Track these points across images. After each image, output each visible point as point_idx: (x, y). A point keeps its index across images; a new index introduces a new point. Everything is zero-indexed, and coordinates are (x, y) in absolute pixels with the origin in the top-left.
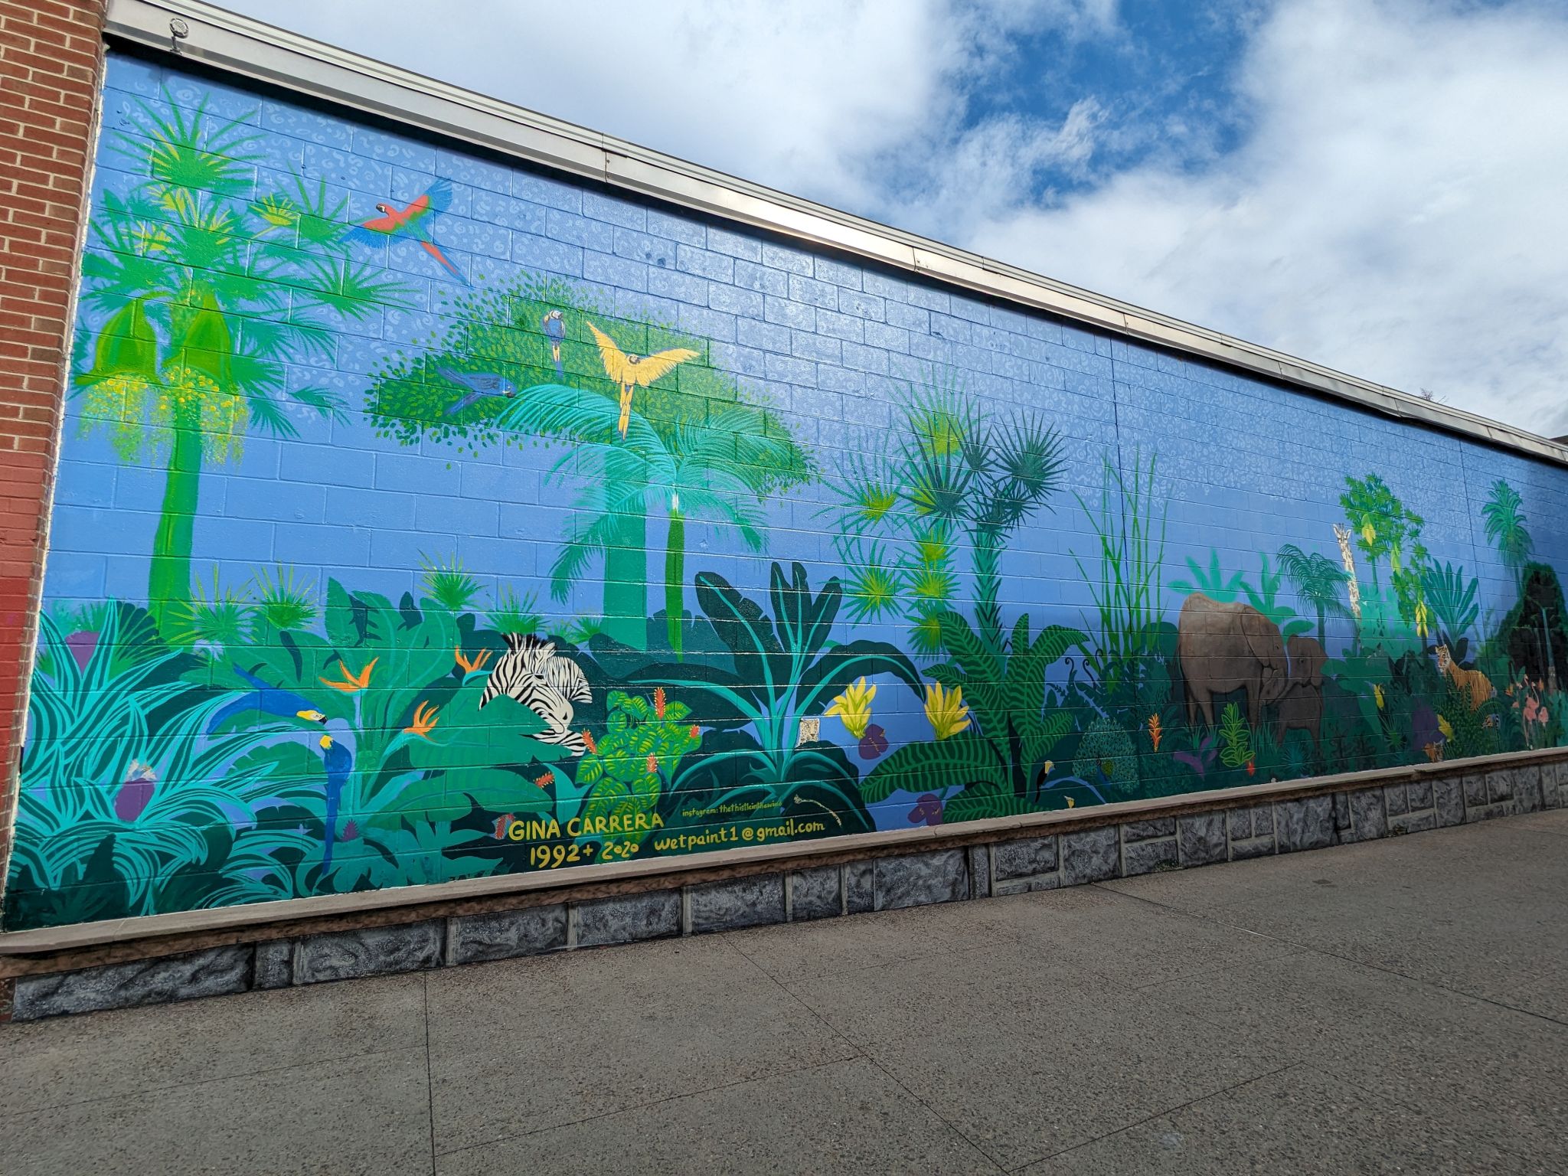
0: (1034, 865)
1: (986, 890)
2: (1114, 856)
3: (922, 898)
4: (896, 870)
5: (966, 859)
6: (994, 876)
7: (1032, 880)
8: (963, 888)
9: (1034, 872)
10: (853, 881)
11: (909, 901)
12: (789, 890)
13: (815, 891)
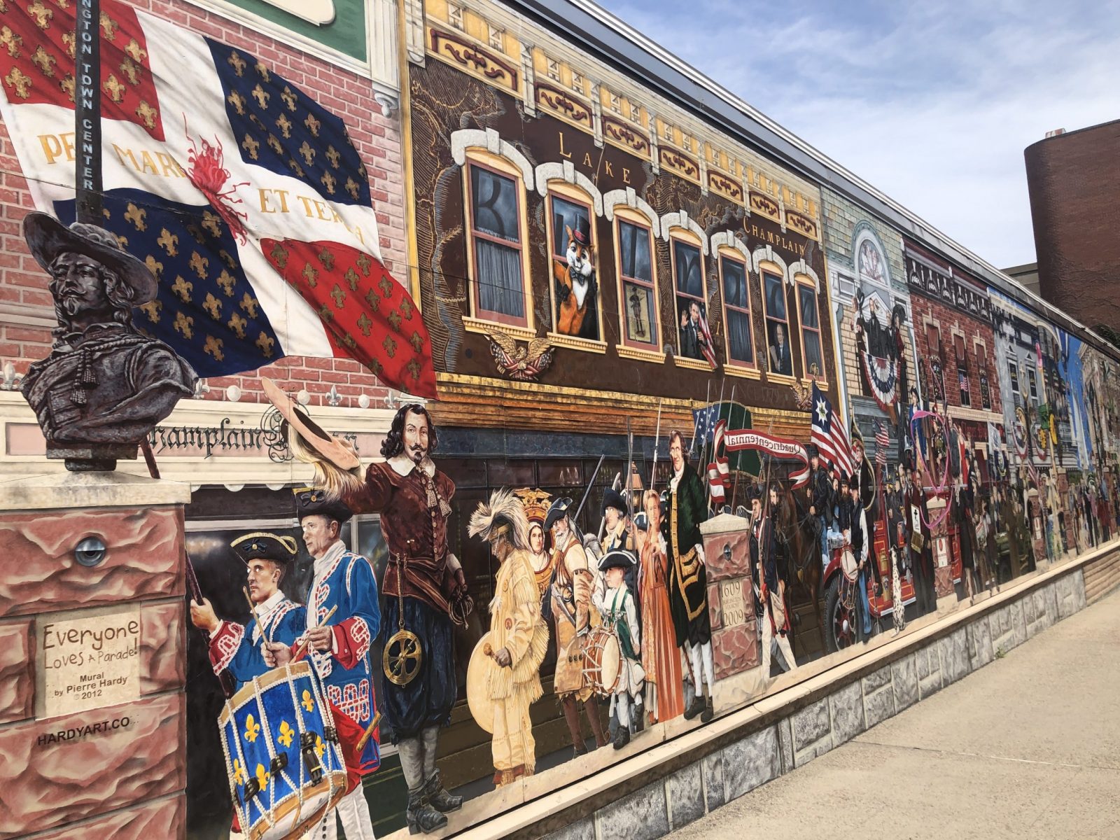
0: (817, 730)
1: (791, 763)
2: (860, 710)
3: (754, 782)
4: (736, 756)
5: (778, 735)
6: (795, 749)
7: (816, 745)
8: (777, 764)
9: (818, 737)
10: (710, 776)
11: (745, 787)
12: (669, 795)
13: (686, 793)
